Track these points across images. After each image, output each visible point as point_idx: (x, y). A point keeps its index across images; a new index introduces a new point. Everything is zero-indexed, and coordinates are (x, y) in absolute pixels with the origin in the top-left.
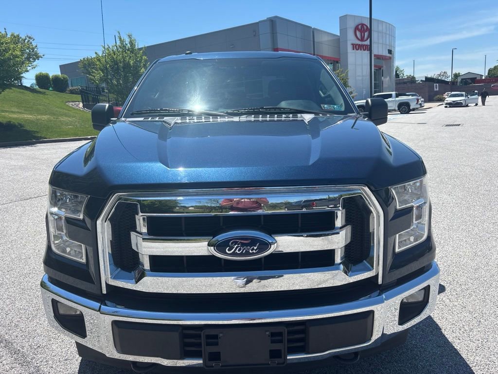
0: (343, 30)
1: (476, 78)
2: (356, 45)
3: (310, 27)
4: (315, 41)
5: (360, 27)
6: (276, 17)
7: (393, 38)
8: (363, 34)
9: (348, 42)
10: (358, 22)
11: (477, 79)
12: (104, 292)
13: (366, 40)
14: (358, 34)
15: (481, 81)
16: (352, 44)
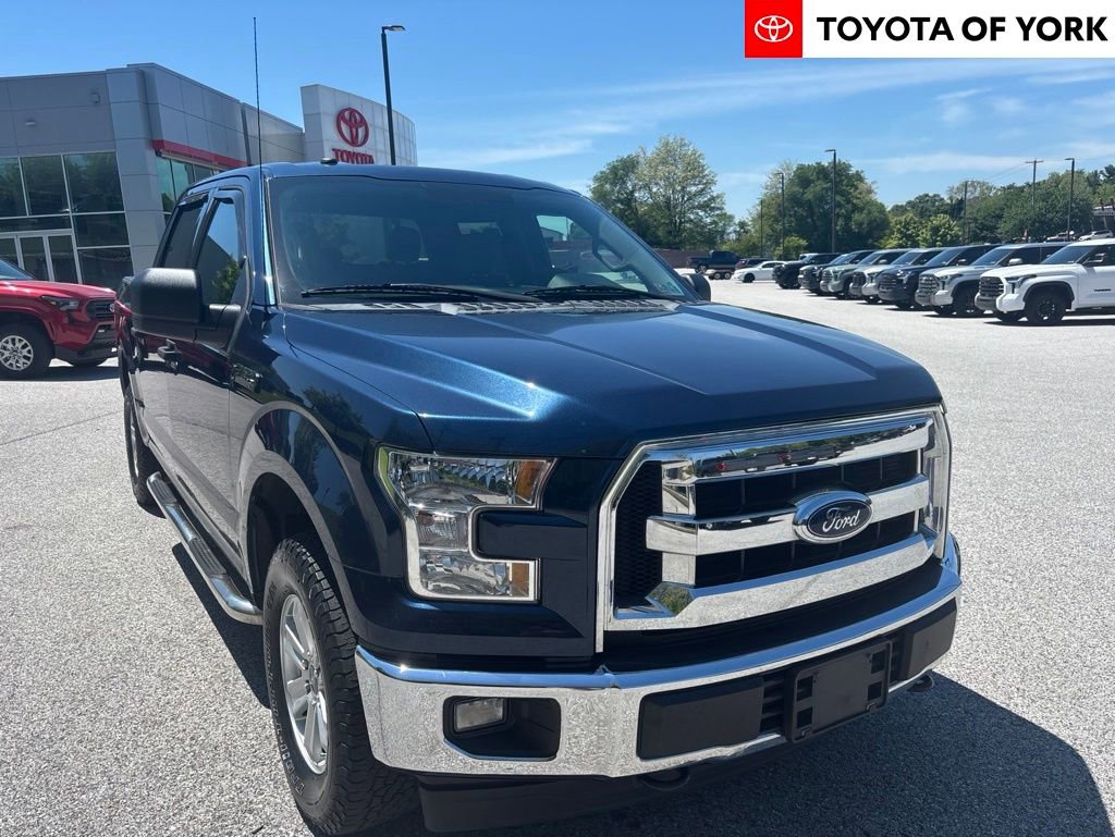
0: (311, 117)
1: (552, 239)
2: (343, 152)
3: (238, 102)
4: (249, 133)
5: (347, 114)
6: (153, 66)
7: (407, 143)
8: (354, 130)
9: (325, 143)
10: (342, 104)
11: (555, 240)
12: (600, 648)
13: (361, 145)
14: (344, 127)
15: (561, 245)
16: (334, 150)
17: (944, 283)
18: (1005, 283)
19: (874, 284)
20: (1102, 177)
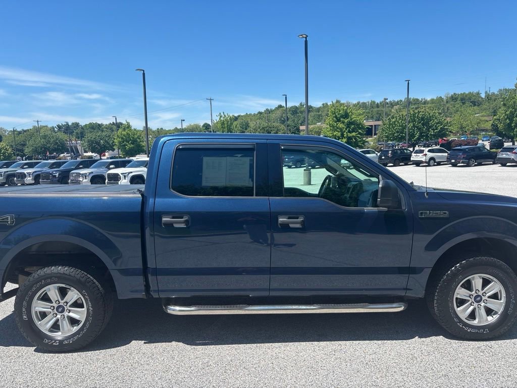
17: (86, 176)
18: (121, 175)
19: (31, 178)
20: (56, 129)
